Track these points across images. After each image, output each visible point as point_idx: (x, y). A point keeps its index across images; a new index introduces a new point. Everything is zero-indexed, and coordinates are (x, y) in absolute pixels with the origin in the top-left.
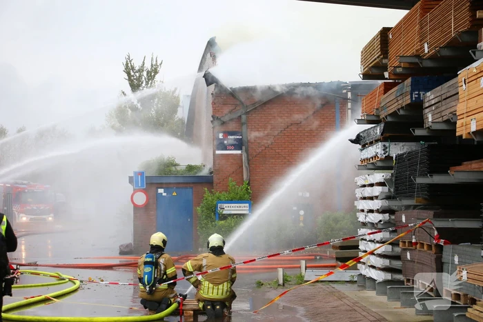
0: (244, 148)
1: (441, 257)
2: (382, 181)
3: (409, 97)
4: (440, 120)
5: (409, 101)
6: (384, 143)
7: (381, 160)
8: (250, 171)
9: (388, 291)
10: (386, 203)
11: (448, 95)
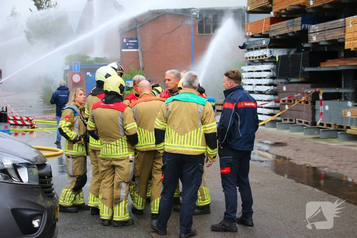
0: (139, 48)
1: (315, 107)
2: (269, 69)
3: (300, 27)
4: (324, 40)
5: (300, 29)
6: (270, 49)
7: (269, 58)
8: (144, 61)
9: (277, 125)
10: (271, 81)
11: (331, 28)
